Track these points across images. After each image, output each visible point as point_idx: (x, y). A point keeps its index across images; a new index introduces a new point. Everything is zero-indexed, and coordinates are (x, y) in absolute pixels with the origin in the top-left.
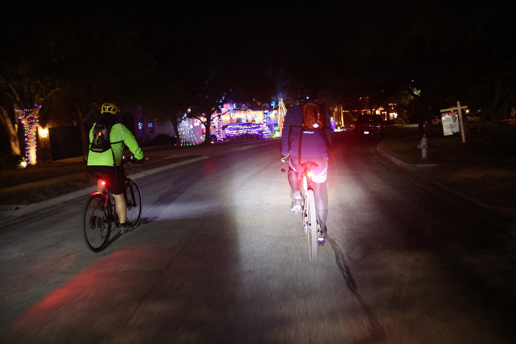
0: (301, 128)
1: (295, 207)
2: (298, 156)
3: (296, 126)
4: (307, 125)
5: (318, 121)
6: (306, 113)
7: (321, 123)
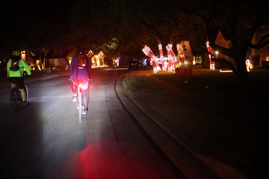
0: (77, 66)
1: (74, 99)
2: (76, 78)
3: (76, 65)
4: (80, 65)
5: (85, 63)
6: (80, 60)
7: (86, 64)
